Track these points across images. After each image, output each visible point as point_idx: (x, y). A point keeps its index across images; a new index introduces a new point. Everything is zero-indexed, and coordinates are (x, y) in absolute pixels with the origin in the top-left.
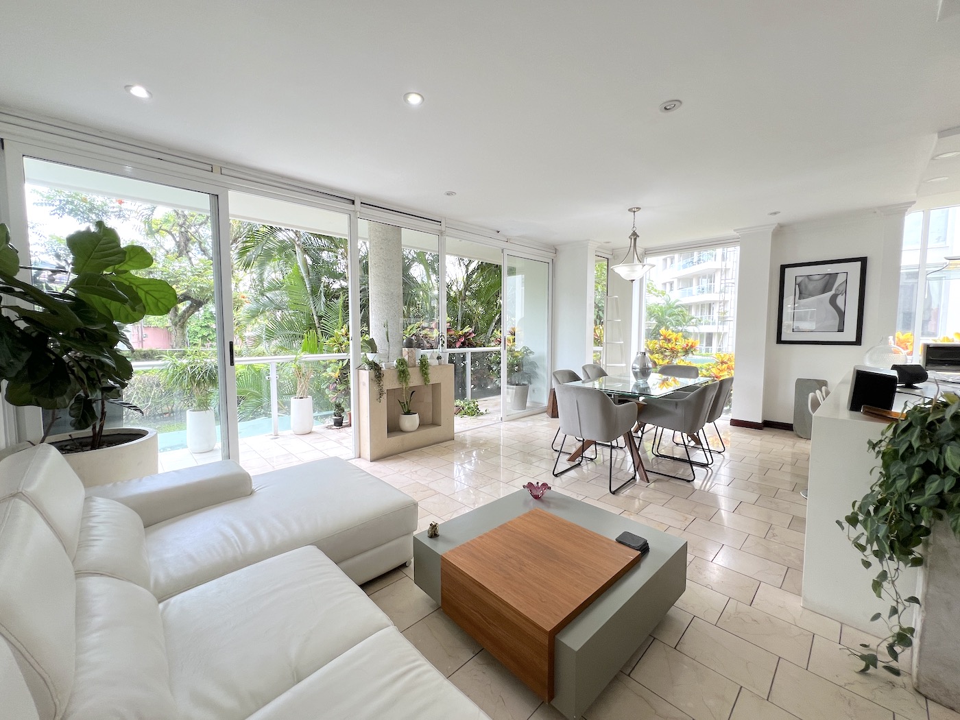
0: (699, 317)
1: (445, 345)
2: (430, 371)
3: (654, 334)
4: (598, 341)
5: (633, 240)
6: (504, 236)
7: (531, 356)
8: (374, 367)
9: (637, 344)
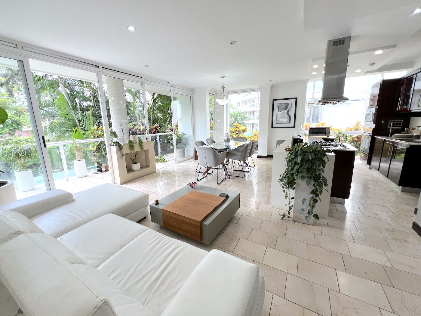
0: (250, 117)
1: (149, 133)
2: (143, 144)
3: (232, 125)
4: (211, 128)
5: (223, 89)
6: (171, 84)
7: (185, 136)
8: (118, 144)
9: (226, 129)
